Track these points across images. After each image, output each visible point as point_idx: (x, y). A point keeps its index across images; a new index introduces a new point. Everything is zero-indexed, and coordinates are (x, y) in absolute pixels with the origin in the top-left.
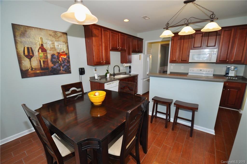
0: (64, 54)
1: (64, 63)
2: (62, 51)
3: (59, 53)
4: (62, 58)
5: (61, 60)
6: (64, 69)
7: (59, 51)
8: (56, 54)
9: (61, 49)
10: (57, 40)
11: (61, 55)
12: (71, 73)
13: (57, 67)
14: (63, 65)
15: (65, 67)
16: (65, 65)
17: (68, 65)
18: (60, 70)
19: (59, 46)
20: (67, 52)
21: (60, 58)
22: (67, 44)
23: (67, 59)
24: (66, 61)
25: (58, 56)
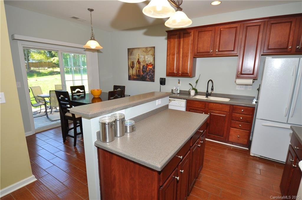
0: (150, 65)
1: (150, 72)
2: (150, 62)
3: (147, 64)
4: (149, 68)
5: (148, 70)
6: (149, 77)
7: (147, 63)
8: (146, 65)
9: (149, 61)
10: (147, 54)
11: (149, 66)
12: (154, 81)
13: (145, 75)
14: (149, 74)
15: (150, 76)
16: (150, 74)
17: (153, 74)
18: (147, 78)
19: (148, 58)
20: (153, 63)
21: (148, 69)
22: (154, 56)
23: (153, 69)
24: (152, 71)
25: (146, 67)
